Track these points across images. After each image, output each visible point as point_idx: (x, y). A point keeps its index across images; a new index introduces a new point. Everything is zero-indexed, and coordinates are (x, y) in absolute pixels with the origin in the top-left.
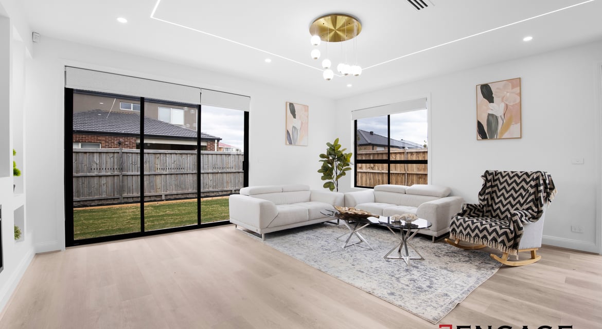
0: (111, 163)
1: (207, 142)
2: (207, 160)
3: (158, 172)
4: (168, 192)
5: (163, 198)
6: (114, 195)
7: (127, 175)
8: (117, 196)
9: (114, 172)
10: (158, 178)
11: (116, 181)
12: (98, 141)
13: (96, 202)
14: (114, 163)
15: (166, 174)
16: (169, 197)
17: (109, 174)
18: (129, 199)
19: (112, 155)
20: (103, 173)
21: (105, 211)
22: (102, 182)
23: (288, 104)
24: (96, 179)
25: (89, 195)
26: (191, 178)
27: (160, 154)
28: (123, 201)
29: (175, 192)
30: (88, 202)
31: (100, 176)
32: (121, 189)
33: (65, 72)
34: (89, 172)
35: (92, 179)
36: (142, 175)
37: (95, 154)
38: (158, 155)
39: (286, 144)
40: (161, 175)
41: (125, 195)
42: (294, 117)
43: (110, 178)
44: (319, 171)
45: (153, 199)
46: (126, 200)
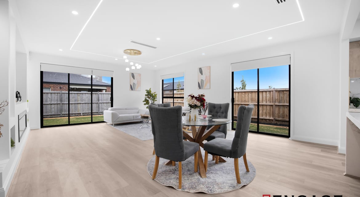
0: (56, 97)
1: (107, 87)
2: (103, 97)
3: (79, 102)
4: (84, 112)
5: (82, 114)
6: (58, 113)
7: (64, 104)
8: (59, 114)
9: (58, 102)
10: (79, 105)
11: (59, 106)
12: (50, 87)
13: (49, 116)
14: (58, 98)
15: (83, 103)
16: (84, 114)
17: (55, 103)
18: (65, 115)
19: (57, 94)
20: (53, 103)
21: (54, 120)
22: (52, 107)
23: (131, 74)
24: (49, 106)
25: (46, 113)
26: (95, 105)
27: (80, 94)
28: (62, 116)
29: (87, 112)
30: (46, 116)
31: (51, 104)
32: (61, 110)
33: (41, 65)
34: (46, 102)
35: (47, 105)
36: (69, 104)
37: (49, 94)
38: (79, 94)
39: (130, 90)
40: (80, 104)
41: (63, 113)
42: (134, 79)
43: (56, 105)
44: (143, 101)
45: (76, 115)
46: (63, 115)
